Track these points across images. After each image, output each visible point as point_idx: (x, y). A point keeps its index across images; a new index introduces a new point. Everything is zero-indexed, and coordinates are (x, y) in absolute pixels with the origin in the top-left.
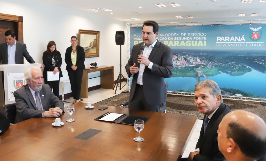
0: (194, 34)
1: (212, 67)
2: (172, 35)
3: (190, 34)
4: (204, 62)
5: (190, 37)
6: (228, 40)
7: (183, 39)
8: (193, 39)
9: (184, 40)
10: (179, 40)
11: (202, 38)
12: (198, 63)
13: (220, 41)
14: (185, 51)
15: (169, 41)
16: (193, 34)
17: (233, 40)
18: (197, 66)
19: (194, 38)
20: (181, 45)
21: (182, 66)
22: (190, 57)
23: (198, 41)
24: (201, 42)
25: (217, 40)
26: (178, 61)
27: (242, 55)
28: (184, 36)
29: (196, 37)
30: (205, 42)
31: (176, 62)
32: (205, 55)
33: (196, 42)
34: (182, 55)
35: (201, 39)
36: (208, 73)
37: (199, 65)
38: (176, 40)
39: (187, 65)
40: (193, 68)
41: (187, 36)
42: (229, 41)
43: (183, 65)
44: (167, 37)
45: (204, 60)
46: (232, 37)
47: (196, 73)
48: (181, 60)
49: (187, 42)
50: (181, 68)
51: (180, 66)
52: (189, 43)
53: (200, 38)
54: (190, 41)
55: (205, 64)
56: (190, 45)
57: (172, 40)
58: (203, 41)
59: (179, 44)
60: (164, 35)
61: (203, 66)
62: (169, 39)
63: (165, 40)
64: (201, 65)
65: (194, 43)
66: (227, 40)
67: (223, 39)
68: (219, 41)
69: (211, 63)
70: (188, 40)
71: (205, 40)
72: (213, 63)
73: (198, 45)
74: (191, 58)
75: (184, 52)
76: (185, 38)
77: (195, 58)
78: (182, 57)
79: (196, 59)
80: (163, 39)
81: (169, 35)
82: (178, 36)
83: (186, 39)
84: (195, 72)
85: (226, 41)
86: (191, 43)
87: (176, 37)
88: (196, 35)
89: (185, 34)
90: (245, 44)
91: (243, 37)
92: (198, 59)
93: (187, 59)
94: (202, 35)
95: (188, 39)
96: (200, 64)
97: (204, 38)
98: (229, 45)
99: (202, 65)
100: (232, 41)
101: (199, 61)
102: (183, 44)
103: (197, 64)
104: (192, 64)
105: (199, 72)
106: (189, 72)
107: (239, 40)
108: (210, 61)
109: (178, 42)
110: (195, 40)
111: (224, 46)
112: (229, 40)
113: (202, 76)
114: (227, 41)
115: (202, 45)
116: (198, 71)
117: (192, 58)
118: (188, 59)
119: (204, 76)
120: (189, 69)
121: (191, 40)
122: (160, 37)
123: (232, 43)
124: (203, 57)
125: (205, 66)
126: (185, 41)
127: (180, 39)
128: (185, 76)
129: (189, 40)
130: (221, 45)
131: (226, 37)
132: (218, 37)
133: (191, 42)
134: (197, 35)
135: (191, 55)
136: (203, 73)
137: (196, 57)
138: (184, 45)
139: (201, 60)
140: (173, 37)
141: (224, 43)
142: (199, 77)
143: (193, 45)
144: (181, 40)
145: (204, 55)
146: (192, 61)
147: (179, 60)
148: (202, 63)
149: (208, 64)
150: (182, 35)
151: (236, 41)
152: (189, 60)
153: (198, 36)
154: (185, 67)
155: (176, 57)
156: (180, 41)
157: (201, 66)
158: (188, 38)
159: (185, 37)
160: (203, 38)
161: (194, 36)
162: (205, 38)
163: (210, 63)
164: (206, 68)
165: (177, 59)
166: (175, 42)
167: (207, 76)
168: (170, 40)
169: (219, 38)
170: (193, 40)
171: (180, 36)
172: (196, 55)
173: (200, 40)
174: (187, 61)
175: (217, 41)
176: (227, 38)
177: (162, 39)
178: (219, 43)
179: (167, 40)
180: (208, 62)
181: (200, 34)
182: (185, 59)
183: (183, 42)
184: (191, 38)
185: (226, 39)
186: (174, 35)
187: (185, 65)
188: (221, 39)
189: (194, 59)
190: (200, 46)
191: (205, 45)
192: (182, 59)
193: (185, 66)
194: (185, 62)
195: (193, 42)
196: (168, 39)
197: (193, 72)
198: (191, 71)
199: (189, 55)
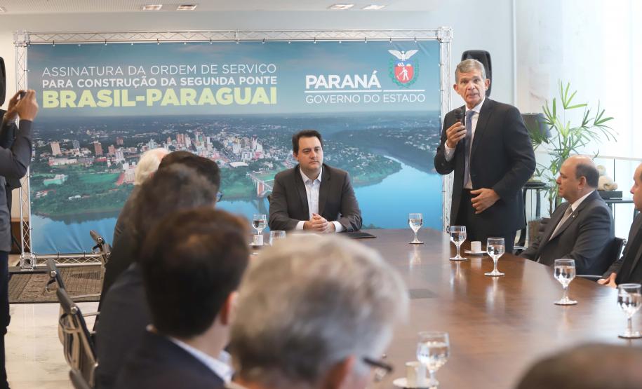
0: (242, 68)
2: (174, 70)
3: (229, 68)
5: (228, 76)
6: (336, 83)
7: (207, 82)
9: (210, 86)
11: (264, 80)
12: (255, 157)
13: (316, 87)
14: (216, 121)
15: (164, 90)
16: (237, 67)
17: (352, 83)
18: (255, 166)
19: (242, 80)
20: (202, 102)
22: (231, 140)
23: (254, 88)
24: (260, 91)
25: (308, 84)
27: (374, 127)
28: (210, 75)
29: (246, 77)
30: (273, 91)
32: (275, 130)
33: (248, 90)
34: (207, 132)
35: (261, 82)
37: (259, 160)
38: (187, 87)
39: (223, 162)
40: (241, 172)
41: (220, 73)
42: (338, 87)
45: (272, 144)
46: (349, 76)
47: (251, 188)
48: (205, 149)
49: (220, 92)
52: (226, 96)
53: (257, 78)
54: (229, 90)
55: (277, 159)
56: (229, 101)
57: (173, 86)
58: (267, 88)
59: (197, 100)
60: (147, 70)
61: (271, 165)
63: (150, 87)
64: (264, 160)
65: (243, 96)
66: (333, 85)
67: (322, 82)
68: (312, 87)
71: (273, 86)
73: (255, 102)
74: (235, 142)
76: (213, 79)
77: (246, 140)
78: (208, 138)
79: (250, 142)
80: (144, 82)
82: (192, 75)
83: (217, 83)
84: (249, 182)
85: (331, 87)
86: (232, 95)
88: (246, 70)
89: (212, 68)
91: (374, 77)
92: (255, 143)
93: (222, 146)
94: (263, 69)
95: (221, 84)
96: (261, 157)
97: (269, 80)
98: (340, 97)
99: (269, 160)
100: (349, 87)
101: (260, 148)
103: (252, 159)
104: (239, 158)
105: (261, 184)
110: (245, 85)
111: (326, 102)
112: (340, 84)
115: (266, 101)
116: (258, 181)
117: (238, 141)
118: (226, 143)
120: (232, 176)
121: (231, 86)
122: (133, 77)
124: (271, 136)
125: (278, 163)
126: (215, 89)
127: (199, 82)
129: (226, 86)
130: (318, 99)
131: (331, 77)
132: (308, 77)
133: (232, 93)
134: (250, 72)
135: (235, 131)
137: (250, 136)
138: (213, 102)
139: (265, 147)
140: (178, 77)
141: (326, 95)
142: (261, 199)
143: (239, 101)
144: (203, 87)
145: (272, 132)
146: (237, 149)
147: (198, 147)
148: (268, 156)
149: (286, 156)
152: (229, 147)
153: (254, 74)
155: (189, 141)
156: (200, 90)
157: (266, 163)
158: (224, 81)
159: (215, 76)
160: (267, 78)
161: (242, 74)
162: (273, 80)
166: (184, 92)
168: (169, 87)
169: (311, 80)
170: (237, 85)
172: (250, 130)
173: (259, 85)
174: (224, 152)
175: (308, 87)
176: (334, 80)
177: (140, 82)
178: (314, 94)
179: (159, 86)
180: (284, 151)
181: (258, 68)
184: (232, 81)
185: (331, 83)
188: (319, 81)
190: (260, 104)
191: (274, 100)
192: (206, 146)
194: (217, 154)
195: (237, 90)
196: (160, 83)
197: (240, 183)
198: (236, 183)
199: (229, 132)
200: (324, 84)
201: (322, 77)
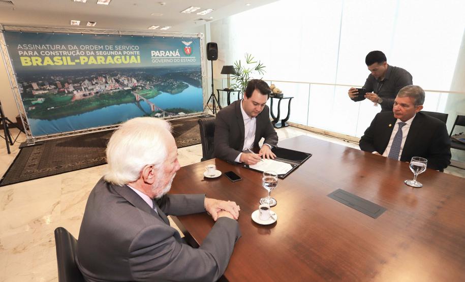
0: (124, 47)
1: (151, 88)
2: (92, 48)
3: (118, 47)
4: (141, 83)
5: (118, 51)
6: (163, 54)
7: (109, 53)
8: (123, 53)
9: (110, 55)
10: (103, 56)
13: (156, 56)
15: (89, 57)
16: (122, 47)
17: (169, 54)
18: (134, 88)
19: (125, 53)
20: (108, 62)
21: (114, 91)
22: (123, 78)
23: (130, 56)
24: (133, 57)
25: (152, 55)
26: (107, 85)
27: (178, 71)
28: (109, 50)
30: (139, 57)
31: (106, 86)
32: (141, 74)
33: (128, 57)
34: (112, 76)
35: (133, 54)
36: (148, 95)
37: (136, 86)
38: (100, 55)
39: (121, 88)
40: (128, 91)
41: (114, 49)
43: (116, 89)
44: (85, 51)
45: (141, 79)
46: (167, 52)
47: (133, 98)
49: (116, 58)
50: (114, 93)
51: (111, 92)
52: (118, 60)
53: (131, 52)
54: (119, 57)
55: (143, 85)
56: (120, 62)
57: (92, 55)
58: (136, 56)
59: (105, 61)
60: (79, 47)
61: (141, 88)
62: (88, 53)
63: (81, 56)
64: (138, 86)
65: (126, 60)
68: (154, 56)
69: (150, 83)
70: (116, 56)
71: (138, 55)
72: (151, 82)
73: (131, 62)
75: (114, 71)
77: (129, 78)
78: (113, 78)
79: (131, 79)
80: (78, 53)
81: (86, 47)
82: (101, 50)
83: (114, 54)
84: (133, 95)
85: (161, 56)
86: (121, 60)
87: (99, 50)
88: (126, 48)
89: (111, 47)
90: (180, 59)
91: (177, 52)
92: (133, 79)
93: (119, 81)
94: (133, 48)
98: (165, 60)
100: (168, 56)
101: (135, 81)
102: (110, 60)
103: (133, 86)
104: (127, 86)
105: (138, 95)
106: (125, 97)
107: (174, 55)
108: (147, 81)
109: (103, 58)
110: (126, 55)
111: (160, 62)
112: (165, 54)
113: (141, 100)
114: (163, 56)
115: (136, 62)
116: (136, 95)
117: (126, 79)
118: (121, 80)
119: (145, 99)
120: (125, 94)
121: (120, 55)
122: (72, 51)
123: (168, 59)
124: (139, 76)
125: (143, 87)
126: (113, 56)
127: (105, 53)
128: (121, 103)
129: (118, 55)
130: (157, 61)
131: (161, 52)
132: (152, 52)
133: (121, 58)
135: (124, 75)
136: (143, 95)
137: (131, 77)
138: (113, 63)
139: (137, 81)
140: (94, 51)
141: (160, 59)
142: (138, 102)
143: (124, 62)
144: (107, 55)
146: (126, 82)
147: (109, 82)
148: (139, 84)
149: (146, 84)
150: (107, 48)
151: (171, 55)
152: (123, 82)
153: (129, 50)
154: (119, 92)
155: (104, 80)
156: (106, 57)
157: (139, 87)
158: (116, 53)
159: (112, 51)
160: (135, 52)
161: (124, 50)
162: (138, 53)
163: (148, 82)
164: (144, 89)
165: (106, 82)
166: (98, 58)
167: (147, 98)
168: (90, 55)
169: (154, 53)
171: (104, 50)
172: (130, 74)
173: (132, 55)
174: (120, 84)
176: (162, 53)
177: (76, 53)
178: (155, 59)
179: (85, 55)
180: (145, 82)
181: (131, 47)
182: (117, 81)
183: (109, 58)
184: (120, 53)
186: (95, 47)
187: (119, 88)
189: (128, 81)
190: (134, 63)
191: (139, 61)
192: (112, 81)
193: (118, 90)
194: (118, 85)
195: (123, 57)
196: (85, 53)
197: (129, 96)
198: (127, 96)
199: (122, 75)
200: (159, 54)
201: (157, 52)
